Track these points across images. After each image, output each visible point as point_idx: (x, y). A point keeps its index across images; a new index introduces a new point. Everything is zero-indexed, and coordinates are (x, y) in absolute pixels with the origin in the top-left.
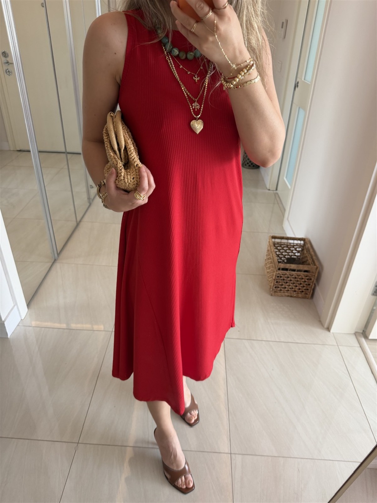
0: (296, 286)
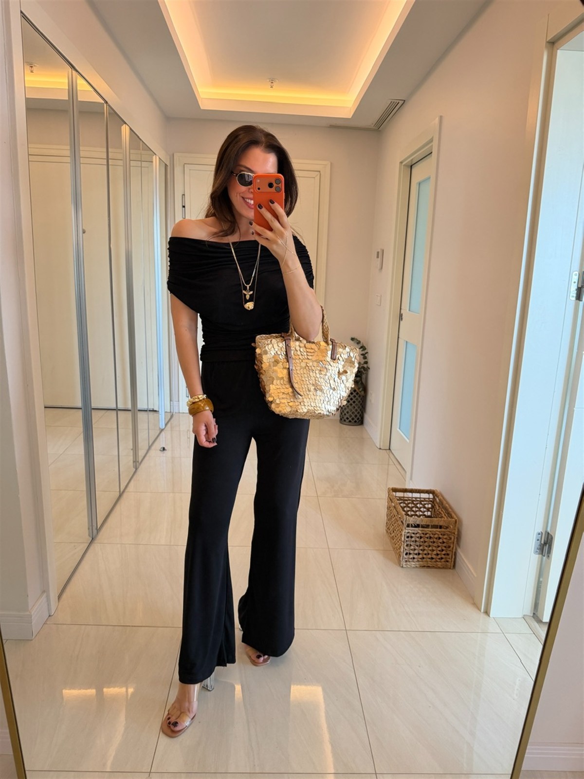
0: (433, 550)
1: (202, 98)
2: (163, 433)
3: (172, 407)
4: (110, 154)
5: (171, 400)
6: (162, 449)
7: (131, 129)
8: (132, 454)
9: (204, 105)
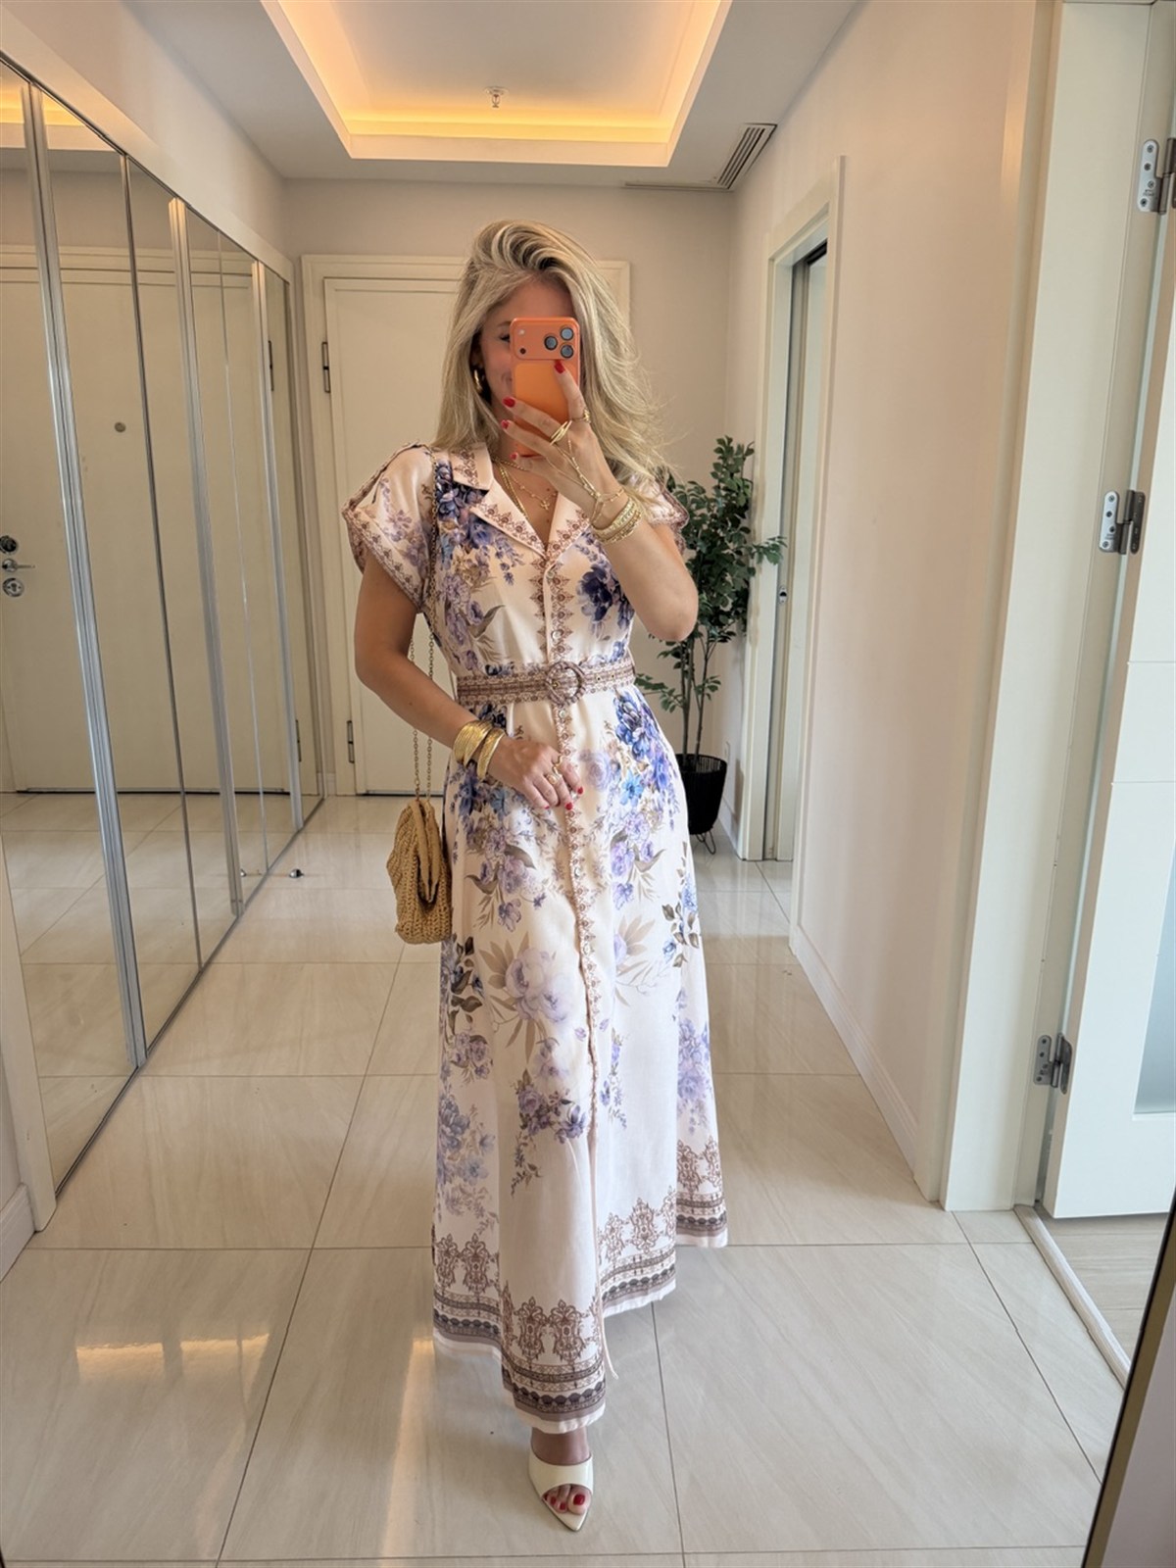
1: (351, 136)
2: (300, 838)
3: (320, 784)
4: (138, 260)
5: (317, 772)
6: (293, 874)
7: (188, 206)
8: (227, 885)
9: (356, 151)
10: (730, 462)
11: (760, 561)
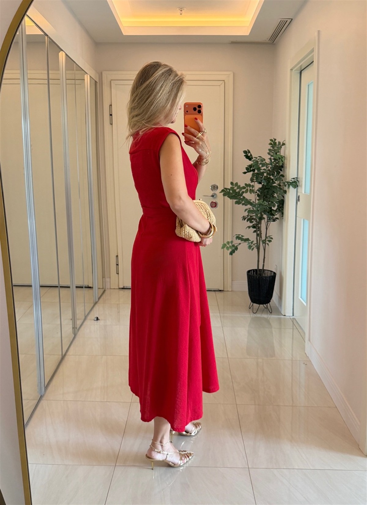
1: (124, 27)
2: (96, 306)
4: (50, 76)
6: (95, 319)
7: (66, 55)
8: (71, 322)
9: (126, 32)
10: (276, 148)
11: (289, 187)
